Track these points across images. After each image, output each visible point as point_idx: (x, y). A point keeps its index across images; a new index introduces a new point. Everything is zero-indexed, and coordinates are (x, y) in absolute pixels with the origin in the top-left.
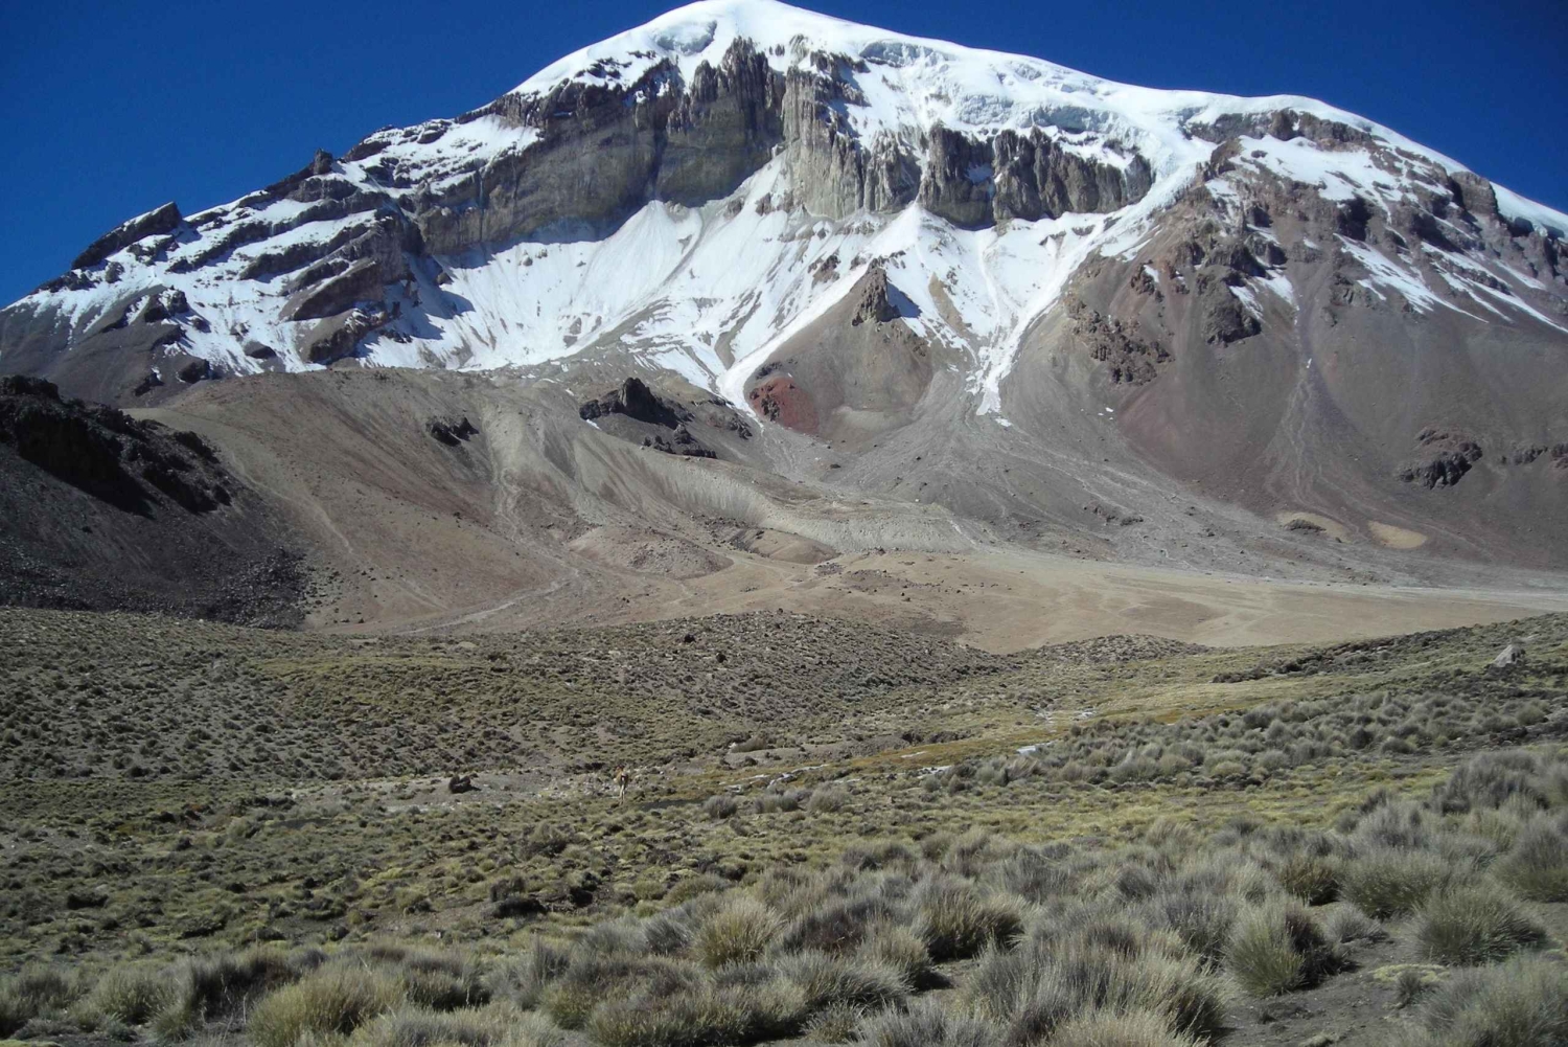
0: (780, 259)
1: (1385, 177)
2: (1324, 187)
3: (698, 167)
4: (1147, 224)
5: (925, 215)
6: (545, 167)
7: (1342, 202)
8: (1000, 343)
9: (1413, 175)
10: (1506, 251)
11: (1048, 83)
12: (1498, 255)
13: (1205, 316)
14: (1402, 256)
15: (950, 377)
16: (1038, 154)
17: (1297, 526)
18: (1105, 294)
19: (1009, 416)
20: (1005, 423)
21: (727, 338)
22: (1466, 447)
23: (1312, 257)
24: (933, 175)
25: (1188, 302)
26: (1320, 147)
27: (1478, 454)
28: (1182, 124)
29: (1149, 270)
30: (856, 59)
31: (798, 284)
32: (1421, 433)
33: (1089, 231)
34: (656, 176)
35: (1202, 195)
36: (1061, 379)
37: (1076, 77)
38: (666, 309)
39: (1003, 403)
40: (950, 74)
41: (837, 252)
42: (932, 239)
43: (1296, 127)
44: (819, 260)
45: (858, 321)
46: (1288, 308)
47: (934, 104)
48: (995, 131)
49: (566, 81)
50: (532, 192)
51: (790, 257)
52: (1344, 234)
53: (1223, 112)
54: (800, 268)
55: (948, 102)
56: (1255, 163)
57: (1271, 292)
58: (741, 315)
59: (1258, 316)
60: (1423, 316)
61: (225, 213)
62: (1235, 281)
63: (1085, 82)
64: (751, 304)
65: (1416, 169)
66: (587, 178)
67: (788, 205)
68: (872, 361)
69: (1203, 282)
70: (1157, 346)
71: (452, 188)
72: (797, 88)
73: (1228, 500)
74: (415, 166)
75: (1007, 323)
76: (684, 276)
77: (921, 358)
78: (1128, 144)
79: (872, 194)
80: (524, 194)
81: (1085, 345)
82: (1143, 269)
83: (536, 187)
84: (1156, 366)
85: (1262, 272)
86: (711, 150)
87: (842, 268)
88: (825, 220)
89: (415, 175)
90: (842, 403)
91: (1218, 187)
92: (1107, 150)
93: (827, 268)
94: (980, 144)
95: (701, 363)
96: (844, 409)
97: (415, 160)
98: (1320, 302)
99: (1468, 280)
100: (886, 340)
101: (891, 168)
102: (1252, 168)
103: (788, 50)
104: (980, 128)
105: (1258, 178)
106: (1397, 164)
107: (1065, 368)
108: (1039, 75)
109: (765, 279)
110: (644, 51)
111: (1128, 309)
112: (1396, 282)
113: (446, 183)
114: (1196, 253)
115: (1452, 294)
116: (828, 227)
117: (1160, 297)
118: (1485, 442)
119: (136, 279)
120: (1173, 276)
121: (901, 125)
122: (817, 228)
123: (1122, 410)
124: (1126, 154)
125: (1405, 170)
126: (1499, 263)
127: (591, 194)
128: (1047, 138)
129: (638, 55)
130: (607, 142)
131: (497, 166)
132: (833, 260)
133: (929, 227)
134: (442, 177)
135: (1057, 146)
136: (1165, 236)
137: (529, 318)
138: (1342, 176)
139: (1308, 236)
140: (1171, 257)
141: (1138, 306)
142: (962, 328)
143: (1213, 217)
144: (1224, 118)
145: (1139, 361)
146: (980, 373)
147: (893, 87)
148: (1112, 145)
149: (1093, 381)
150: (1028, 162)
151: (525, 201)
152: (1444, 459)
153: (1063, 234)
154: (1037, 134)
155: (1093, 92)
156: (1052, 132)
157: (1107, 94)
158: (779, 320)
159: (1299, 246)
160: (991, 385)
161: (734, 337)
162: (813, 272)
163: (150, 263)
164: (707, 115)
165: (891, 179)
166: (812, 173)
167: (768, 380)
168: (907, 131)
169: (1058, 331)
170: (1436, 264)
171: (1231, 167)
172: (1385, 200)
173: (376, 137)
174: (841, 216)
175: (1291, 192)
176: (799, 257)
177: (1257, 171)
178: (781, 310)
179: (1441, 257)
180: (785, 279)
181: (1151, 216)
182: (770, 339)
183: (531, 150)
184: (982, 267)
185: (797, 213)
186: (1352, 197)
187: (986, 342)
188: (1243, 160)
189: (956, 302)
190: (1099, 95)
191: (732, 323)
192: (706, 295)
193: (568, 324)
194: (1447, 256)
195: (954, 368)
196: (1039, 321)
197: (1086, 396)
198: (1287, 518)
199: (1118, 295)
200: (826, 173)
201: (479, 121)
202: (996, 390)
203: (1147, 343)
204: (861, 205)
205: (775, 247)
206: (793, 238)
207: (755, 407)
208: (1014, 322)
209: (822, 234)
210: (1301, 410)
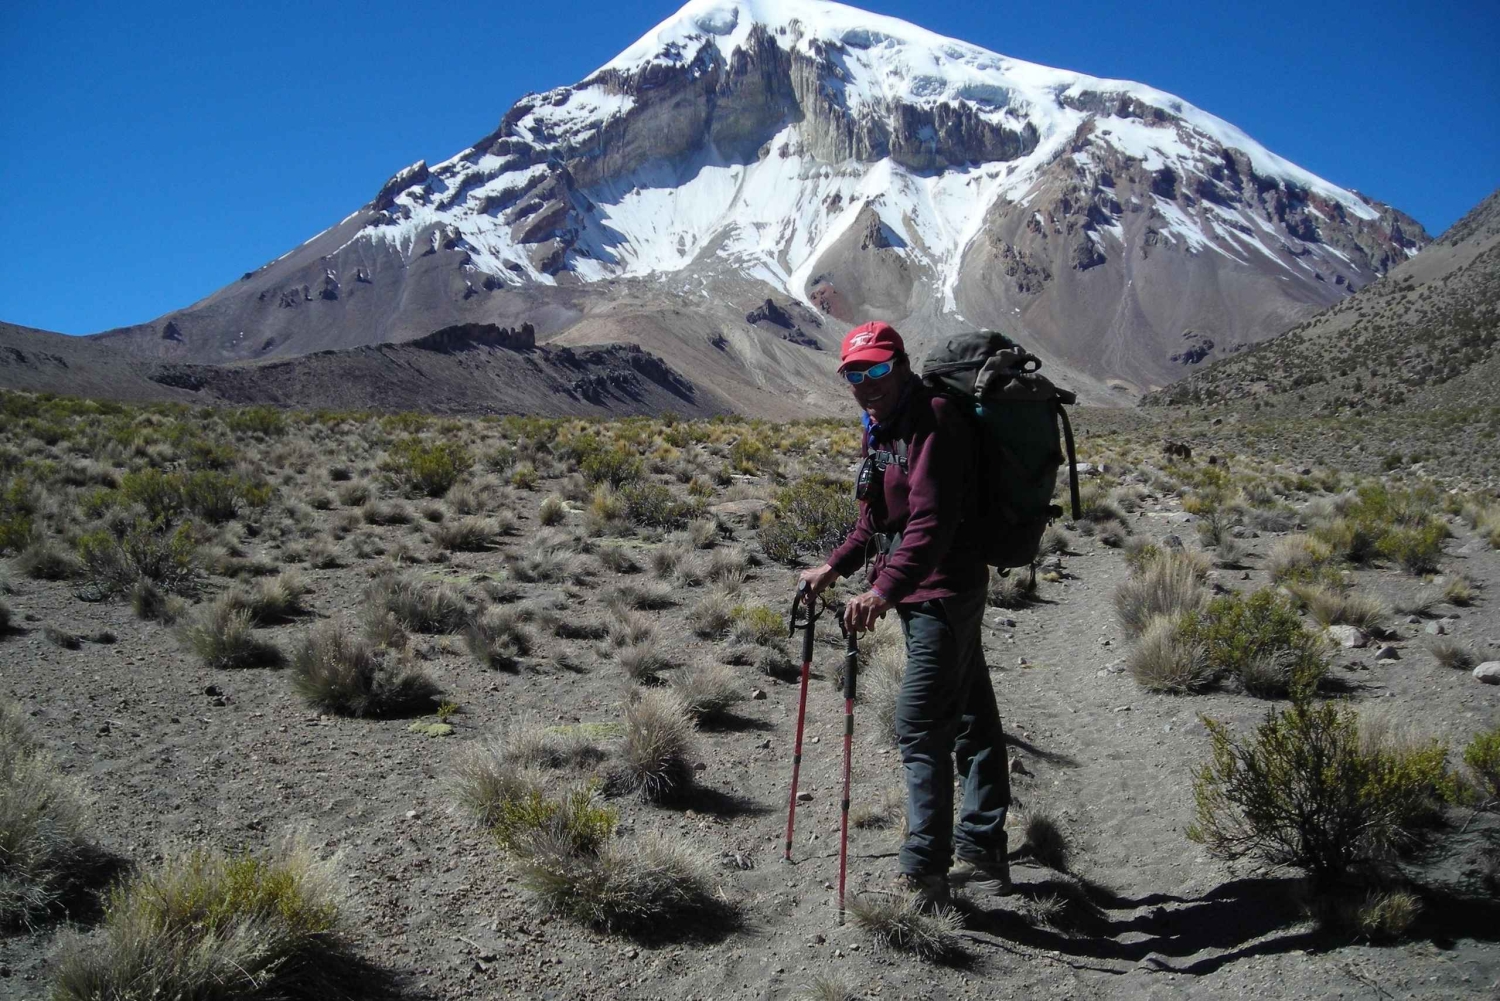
0: (802, 193)
1: (1185, 150)
2: (1146, 159)
3: (737, 121)
4: (1035, 175)
5: (892, 165)
6: (639, 125)
7: (1156, 172)
8: (950, 261)
9: (1202, 150)
10: (1254, 202)
11: (968, 62)
12: (1250, 206)
13: (1071, 250)
14: (1190, 209)
15: (923, 285)
16: (964, 119)
17: (1115, 387)
18: (1012, 231)
19: (961, 313)
20: (961, 318)
21: (783, 254)
22: (1205, 342)
23: (1136, 209)
24: (897, 137)
25: (1061, 239)
26: (1146, 125)
27: (1211, 346)
28: (1057, 96)
29: (1039, 217)
30: (839, 44)
31: (817, 214)
32: (1186, 331)
33: (997, 175)
34: (709, 127)
35: (1070, 164)
36: (988, 288)
37: (987, 55)
38: (738, 232)
39: (957, 304)
40: (902, 56)
41: (839, 191)
42: (899, 183)
43: (1131, 109)
44: (828, 196)
45: (865, 247)
46: (1120, 245)
47: (893, 79)
48: (935, 102)
49: (648, 62)
50: (633, 142)
51: (808, 192)
52: (1155, 193)
53: (1085, 88)
54: (817, 201)
55: (902, 78)
56: (1103, 139)
57: (1111, 234)
58: (787, 236)
59: (1102, 250)
60: (1196, 255)
61: (454, 166)
62: (1089, 226)
63: (992, 60)
64: (791, 228)
65: (1204, 145)
66: (666, 130)
67: (801, 152)
68: (876, 274)
69: (1071, 227)
70: (1044, 270)
71: (584, 141)
72: (802, 68)
73: (1082, 371)
74: (556, 124)
75: (951, 246)
76: (741, 203)
77: (906, 272)
78: (1022, 112)
79: (858, 149)
80: (629, 143)
81: (1002, 265)
82: (1034, 216)
83: (635, 138)
84: (1044, 283)
85: (1107, 221)
86: (744, 109)
87: (845, 203)
88: (827, 164)
89: (558, 131)
90: (864, 302)
91: (1081, 158)
92: (1009, 116)
93: (835, 202)
94: (926, 112)
95: (774, 274)
96: (867, 307)
97: (555, 119)
98: (1139, 241)
99: (1227, 227)
100: (883, 260)
101: (870, 131)
102: (1102, 143)
103: (788, 30)
104: (924, 99)
105: (1106, 151)
106: (1193, 141)
107: (990, 281)
108: (962, 56)
109: (795, 209)
110: (693, 35)
111: (1026, 244)
112: (1183, 230)
113: (581, 137)
114: (1066, 205)
115: (1216, 238)
116: (829, 170)
117: (1045, 236)
118: (1216, 339)
119: (421, 217)
120: (1053, 221)
121: (873, 96)
122: (823, 171)
123: (1024, 310)
124: (1021, 119)
125: (1197, 146)
126: (1249, 212)
127: (668, 140)
128: (970, 109)
129: (690, 38)
130: (677, 105)
131: (611, 125)
132: (837, 198)
133: (897, 174)
134: (576, 133)
135: (976, 116)
136: (1047, 191)
137: (651, 235)
138: (1157, 150)
139: (1134, 194)
140: (1051, 208)
141: (1032, 241)
142: (926, 250)
143: (1076, 181)
144: (1085, 93)
145: (1034, 279)
146: (940, 282)
147: (865, 66)
148: (1011, 112)
149: (1007, 290)
150: (957, 125)
151: (629, 148)
152: (1193, 350)
153: (980, 177)
154: (963, 105)
155: (998, 69)
156: (973, 104)
157: (1007, 69)
158: (811, 240)
159: (1128, 201)
160: (948, 291)
161: (787, 253)
162: (826, 205)
163: (424, 205)
164: (742, 84)
165: (870, 138)
166: (817, 131)
167: (819, 287)
168: (878, 101)
169: (984, 257)
170: (1209, 215)
171: (1089, 143)
172: (1183, 168)
173: (524, 102)
174: (837, 162)
175: (1125, 163)
176: (815, 192)
177: (1105, 145)
178: (810, 233)
179: (1212, 210)
180: (809, 209)
181: (1037, 169)
182: (810, 255)
183: (631, 113)
184: (932, 203)
185: (807, 158)
186: (1162, 167)
187: (940, 260)
188: (1097, 137)
189: (920, 230)
190: (1002, 70)
191: (783, 243)
192: (760, 221)
193: (676, 239)
194: (1217, 210)
195: (924, 279)
196: (971, 245)
197: (1003, 300)
198: (1112, 382)
199: (1019, 232)
200: (827, 133)
201: (590, 88)
202: (951, 295)
203: (1038, 268)
204: (851, 156)
205: (797, 185)
206: (807, 178)
207: (815, 305)
208: (956, 245)
209: (827, 176)
210: (1123, 314)
